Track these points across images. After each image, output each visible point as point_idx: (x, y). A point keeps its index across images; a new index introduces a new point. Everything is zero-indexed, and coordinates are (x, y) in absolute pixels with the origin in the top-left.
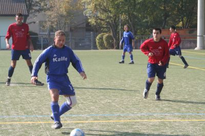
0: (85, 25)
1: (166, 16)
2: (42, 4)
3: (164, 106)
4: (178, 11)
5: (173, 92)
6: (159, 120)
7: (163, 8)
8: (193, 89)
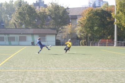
0: (76, 37)
1: (104, 34)
2: (62, 30)
3: (103, 65)
4: (108, 33)
5: (107, 61)
6: (102, 70)
7: (103, 32)
8: (113, 60)
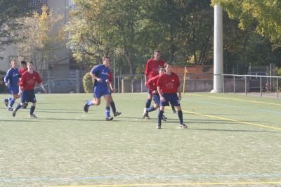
0: (67, 61)
1: (174, 49)
2: (12, 34)
3: (170, 165)
4: (189, 41)
5: (182, 148)
6: (164, 184)
7: (169, 39)
8: (207, 144)
